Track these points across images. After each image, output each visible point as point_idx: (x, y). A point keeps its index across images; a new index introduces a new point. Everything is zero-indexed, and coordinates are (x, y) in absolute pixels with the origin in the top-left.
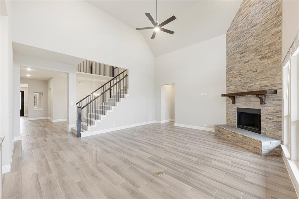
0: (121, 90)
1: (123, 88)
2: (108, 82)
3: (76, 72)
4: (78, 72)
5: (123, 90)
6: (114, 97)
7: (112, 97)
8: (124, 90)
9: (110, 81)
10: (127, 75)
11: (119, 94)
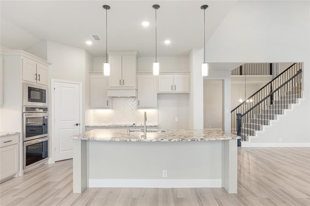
0: (288, 93)
1: (291, 90)
2: (268, 84)
3: (232, 76)
4: (233, 76)
5: (291, 93)
6: (277, 103)
7: (274, 103)
8: (294, 93)
9: (271, 82)
10: (300, 71)
11: (286, 98)
